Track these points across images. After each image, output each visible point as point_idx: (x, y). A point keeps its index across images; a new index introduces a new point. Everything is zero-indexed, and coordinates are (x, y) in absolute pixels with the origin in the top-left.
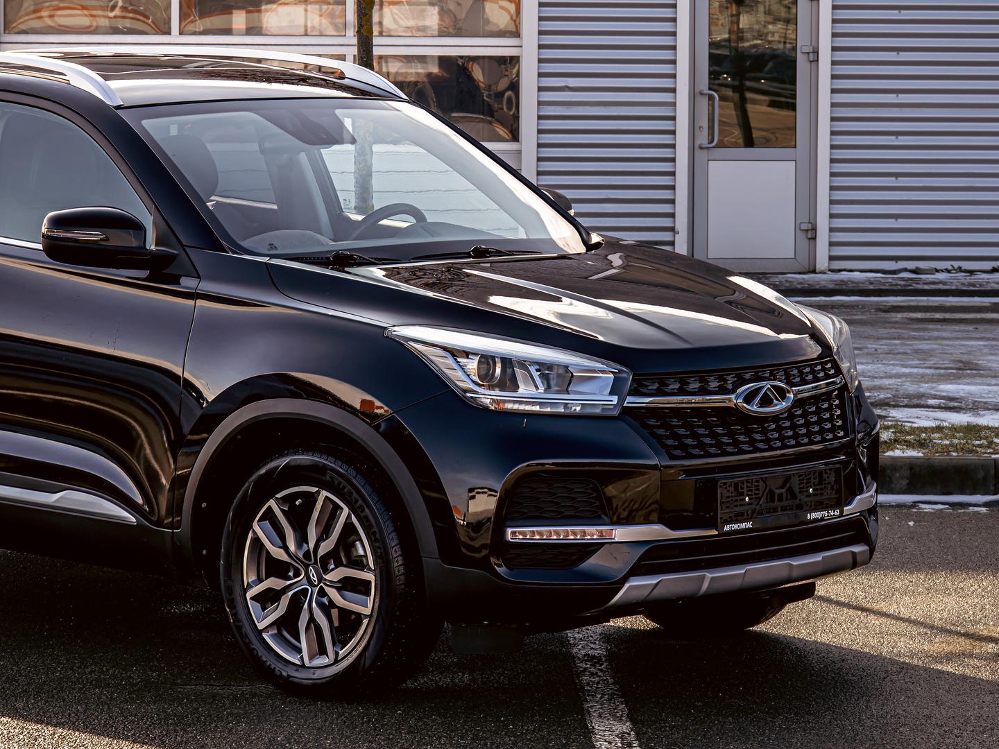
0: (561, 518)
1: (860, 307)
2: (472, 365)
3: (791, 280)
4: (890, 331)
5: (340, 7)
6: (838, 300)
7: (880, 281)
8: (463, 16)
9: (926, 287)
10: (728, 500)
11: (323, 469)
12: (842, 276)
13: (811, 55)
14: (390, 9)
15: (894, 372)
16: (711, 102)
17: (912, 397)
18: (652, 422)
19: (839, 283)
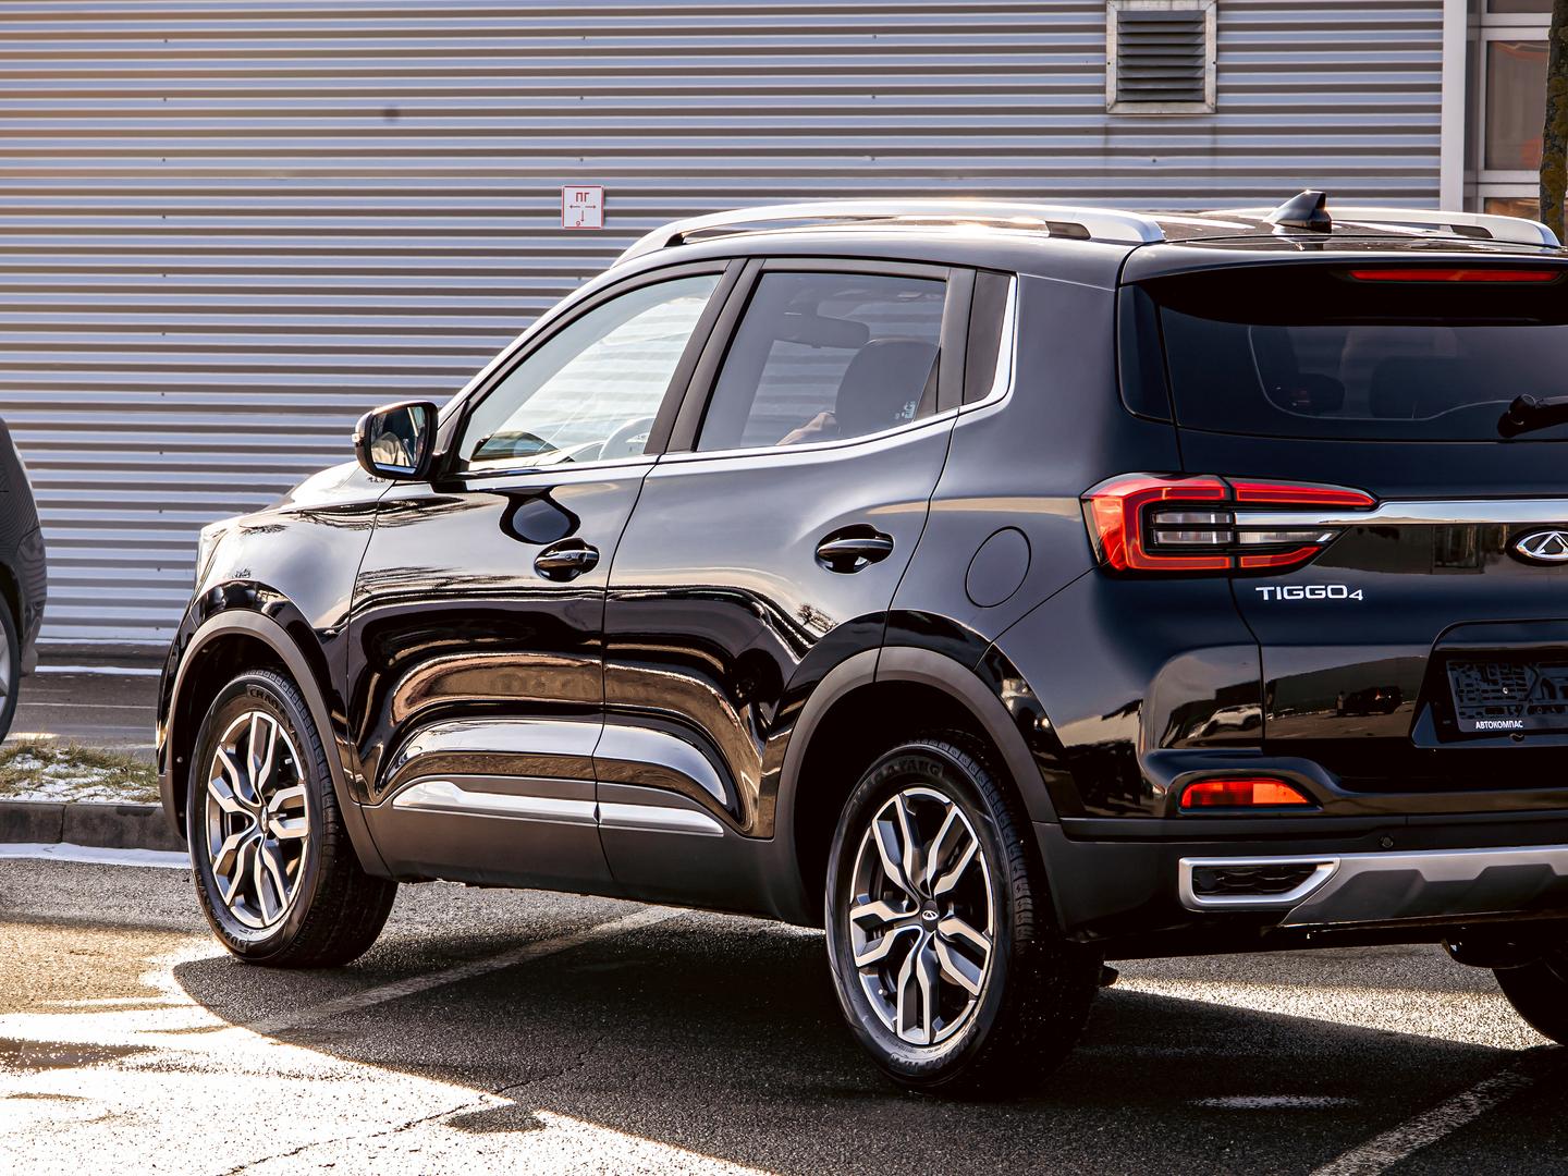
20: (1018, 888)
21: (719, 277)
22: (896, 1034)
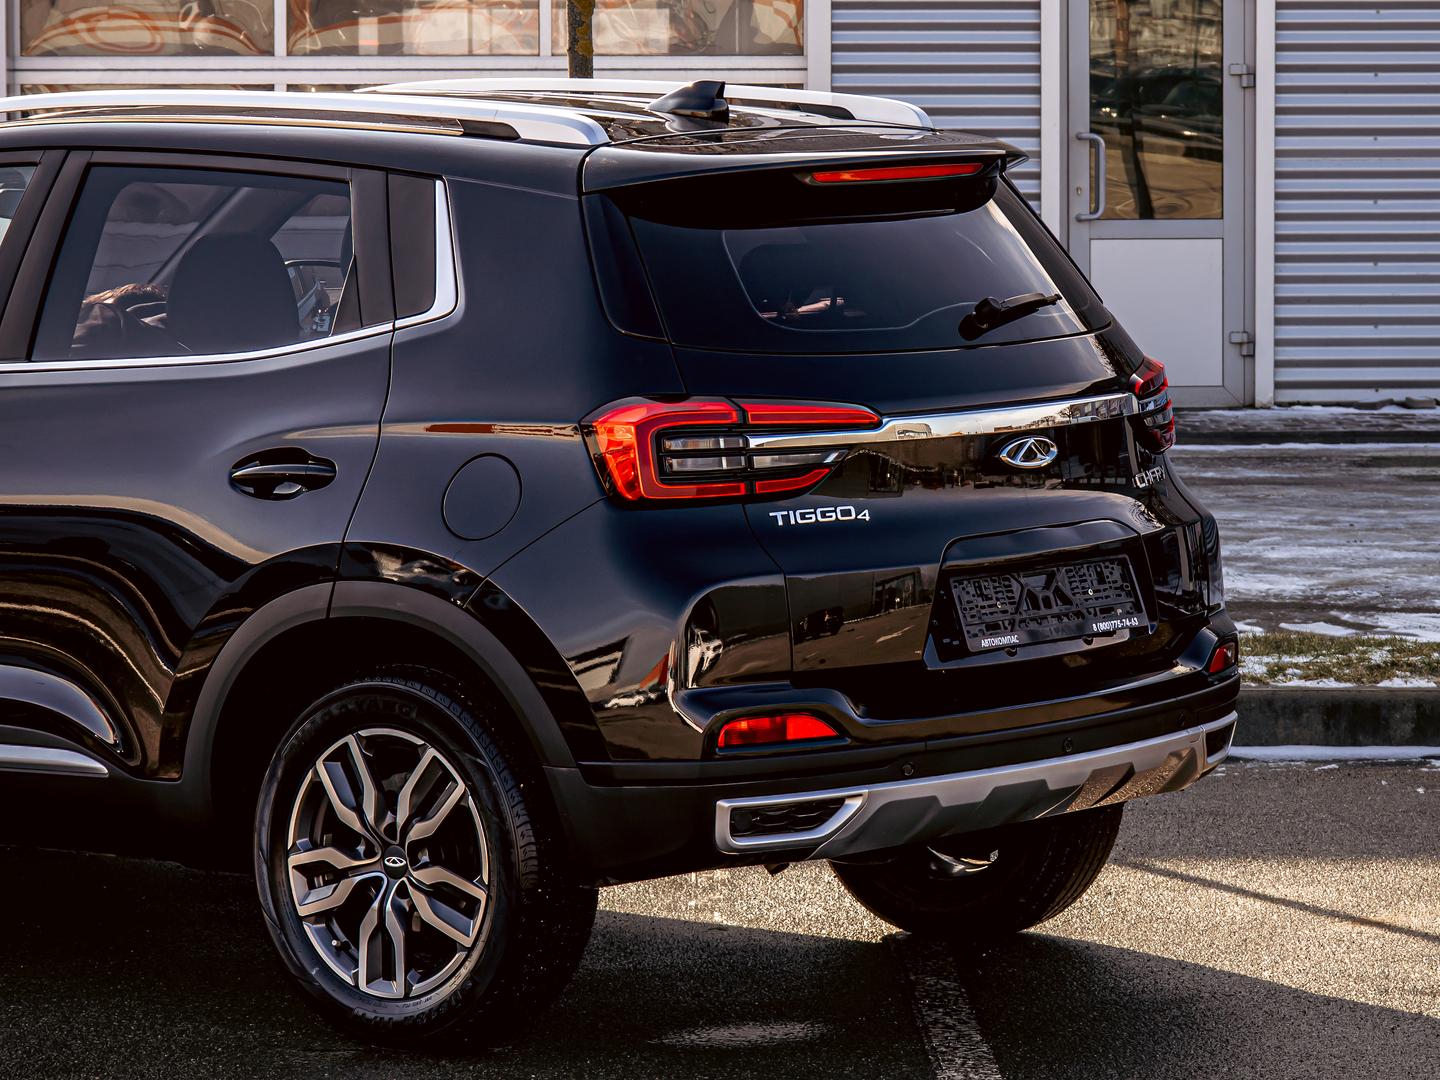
1: (1324, 459)
3: (1217, 418)
4: (1371, 495)
5: (530, 11)
6: (1289, 449)
7: (1353, 420)
8: (717, 26)
9: (1423, 428)
12: (1295, 413)
13: (1245, 78)
14: (607, 14)
15: (1382, 557)
16: (1093, 150)
17: (1411, 596)
19: (1290, 422)
20: (523, 835)
21: (32, 170)
22: (357, 986)
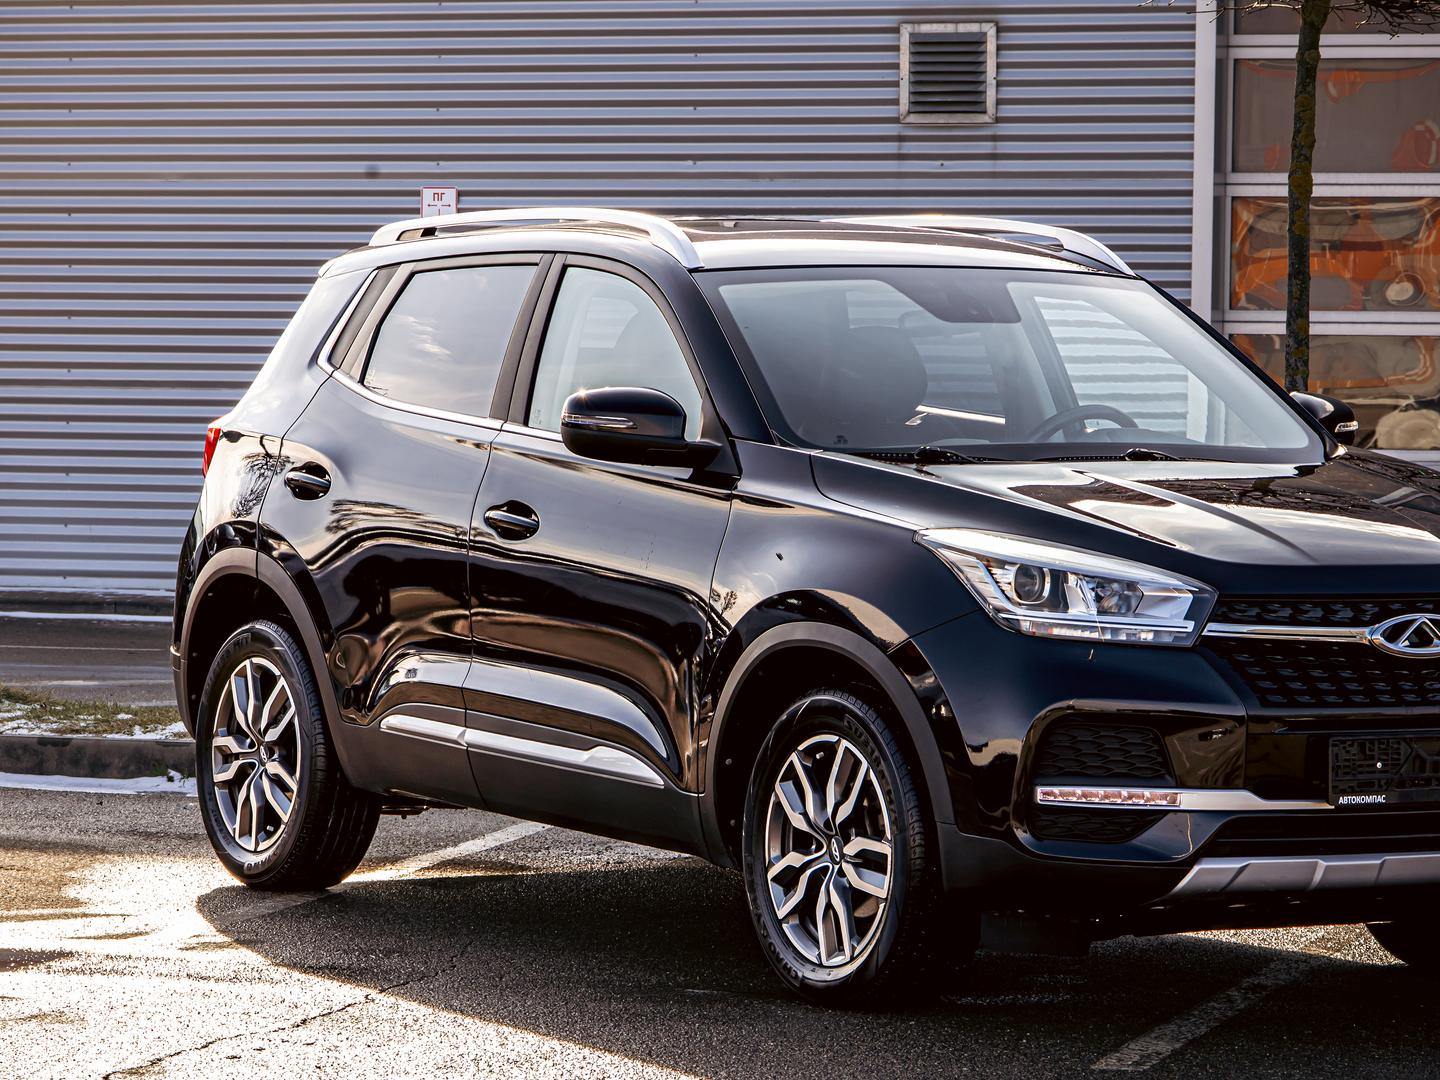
0: (1109, 776)
2: (1007, 576)
10: (1347, 764)
11: (838, 711)
18: (1243, 657)
